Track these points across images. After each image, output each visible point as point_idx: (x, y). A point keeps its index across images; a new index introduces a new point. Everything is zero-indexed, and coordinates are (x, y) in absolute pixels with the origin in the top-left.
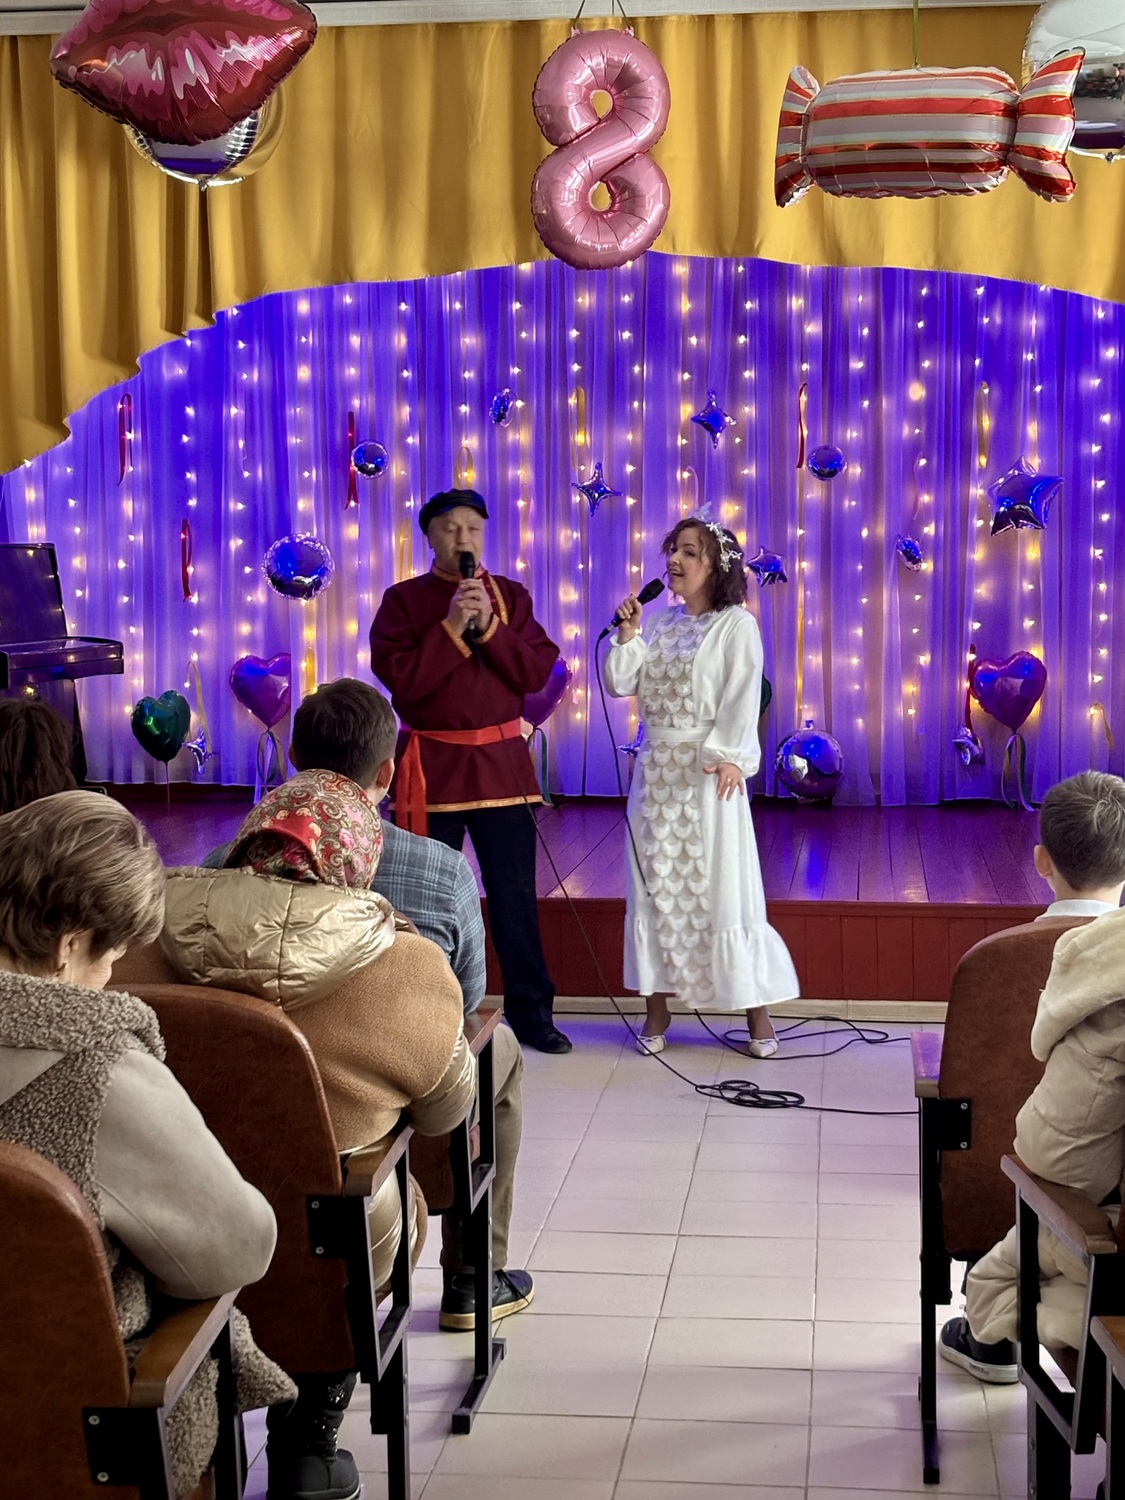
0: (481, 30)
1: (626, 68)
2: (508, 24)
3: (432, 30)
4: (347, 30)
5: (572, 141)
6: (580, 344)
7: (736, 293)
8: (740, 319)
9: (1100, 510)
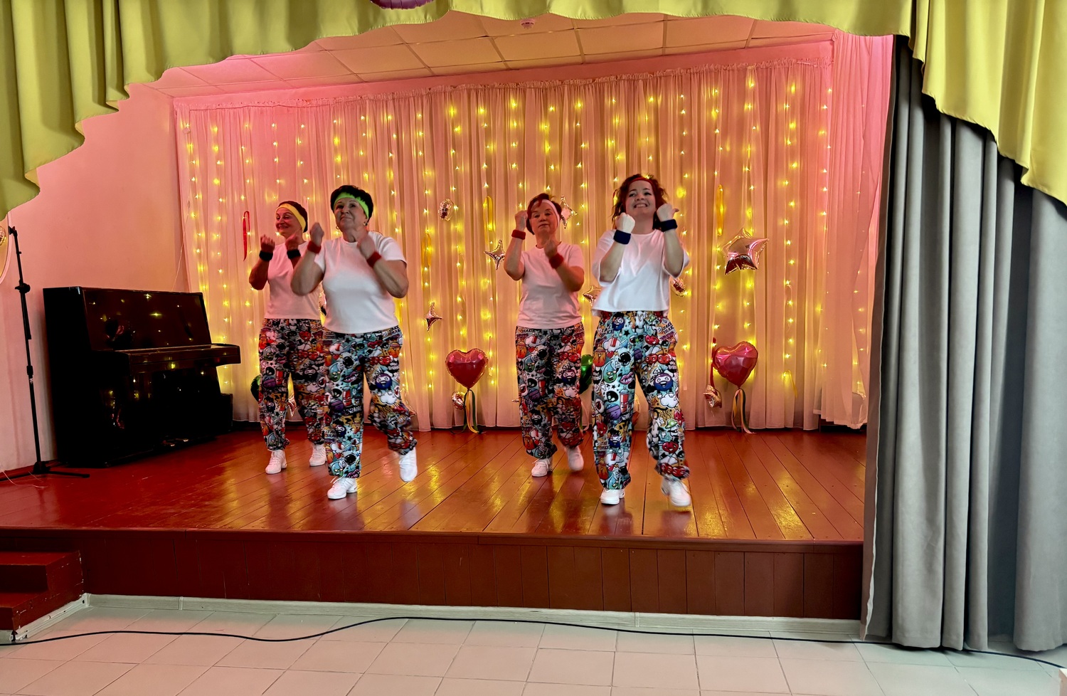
6: (488, 172)
7: (577, 139)
8: (579, 153)
9: (789, 258)
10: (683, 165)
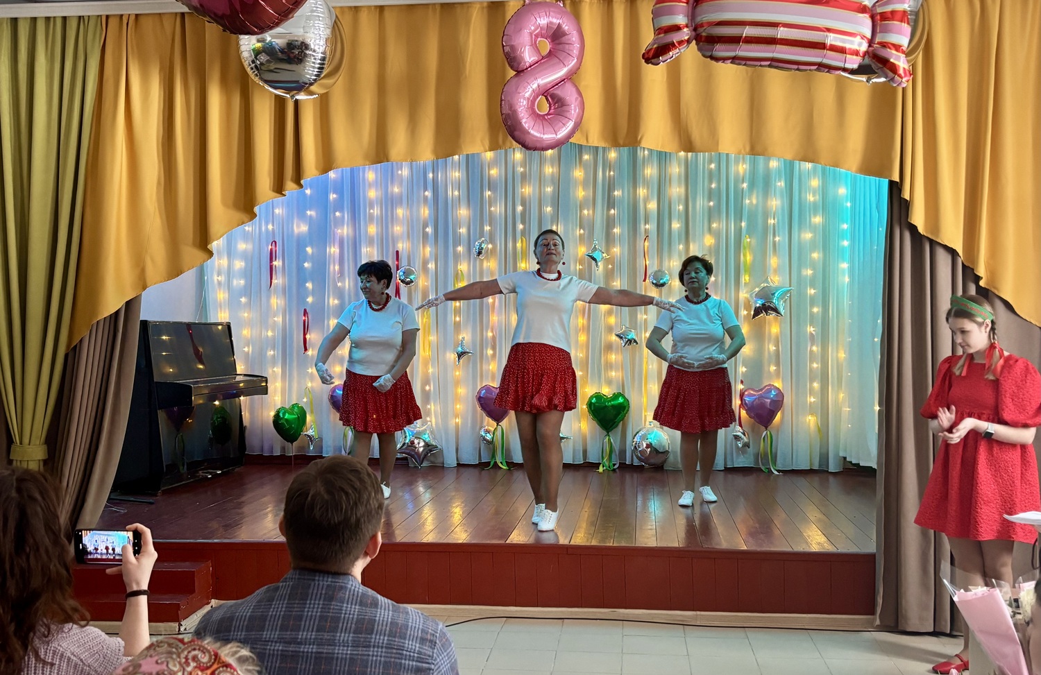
0: (468, 7)
1: (559, 26)
2: (485, 4)
3: (438, 8)
4: (386, 8)
5: (527, 69)
6: (523, 214)
7: (610, 186)
8: (611, 200)
9: (812, 305)
10: (711, 214)
